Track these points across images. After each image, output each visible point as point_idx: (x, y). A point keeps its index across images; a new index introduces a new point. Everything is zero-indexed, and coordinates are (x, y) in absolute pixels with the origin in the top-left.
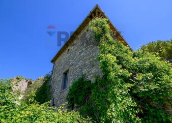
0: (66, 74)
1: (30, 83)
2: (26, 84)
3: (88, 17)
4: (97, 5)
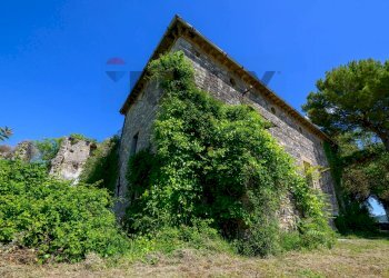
0: (136, 137)
1: (93, 148)
2: (86, 150)
3: (165, 37)
4: (177, 17)
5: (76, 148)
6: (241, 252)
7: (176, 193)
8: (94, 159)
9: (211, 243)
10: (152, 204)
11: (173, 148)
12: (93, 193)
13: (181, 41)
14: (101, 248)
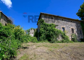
1: (34, 30)
2: (33, 30)
5: (32, 30)
6: (50, 43)
7: (43, 37)
8: (35, 32)
9: (47, 42)
10: (41, 38)
11: (42, 32)
12: (35, 37)
13: (43, 16)
14: (36, 42)
